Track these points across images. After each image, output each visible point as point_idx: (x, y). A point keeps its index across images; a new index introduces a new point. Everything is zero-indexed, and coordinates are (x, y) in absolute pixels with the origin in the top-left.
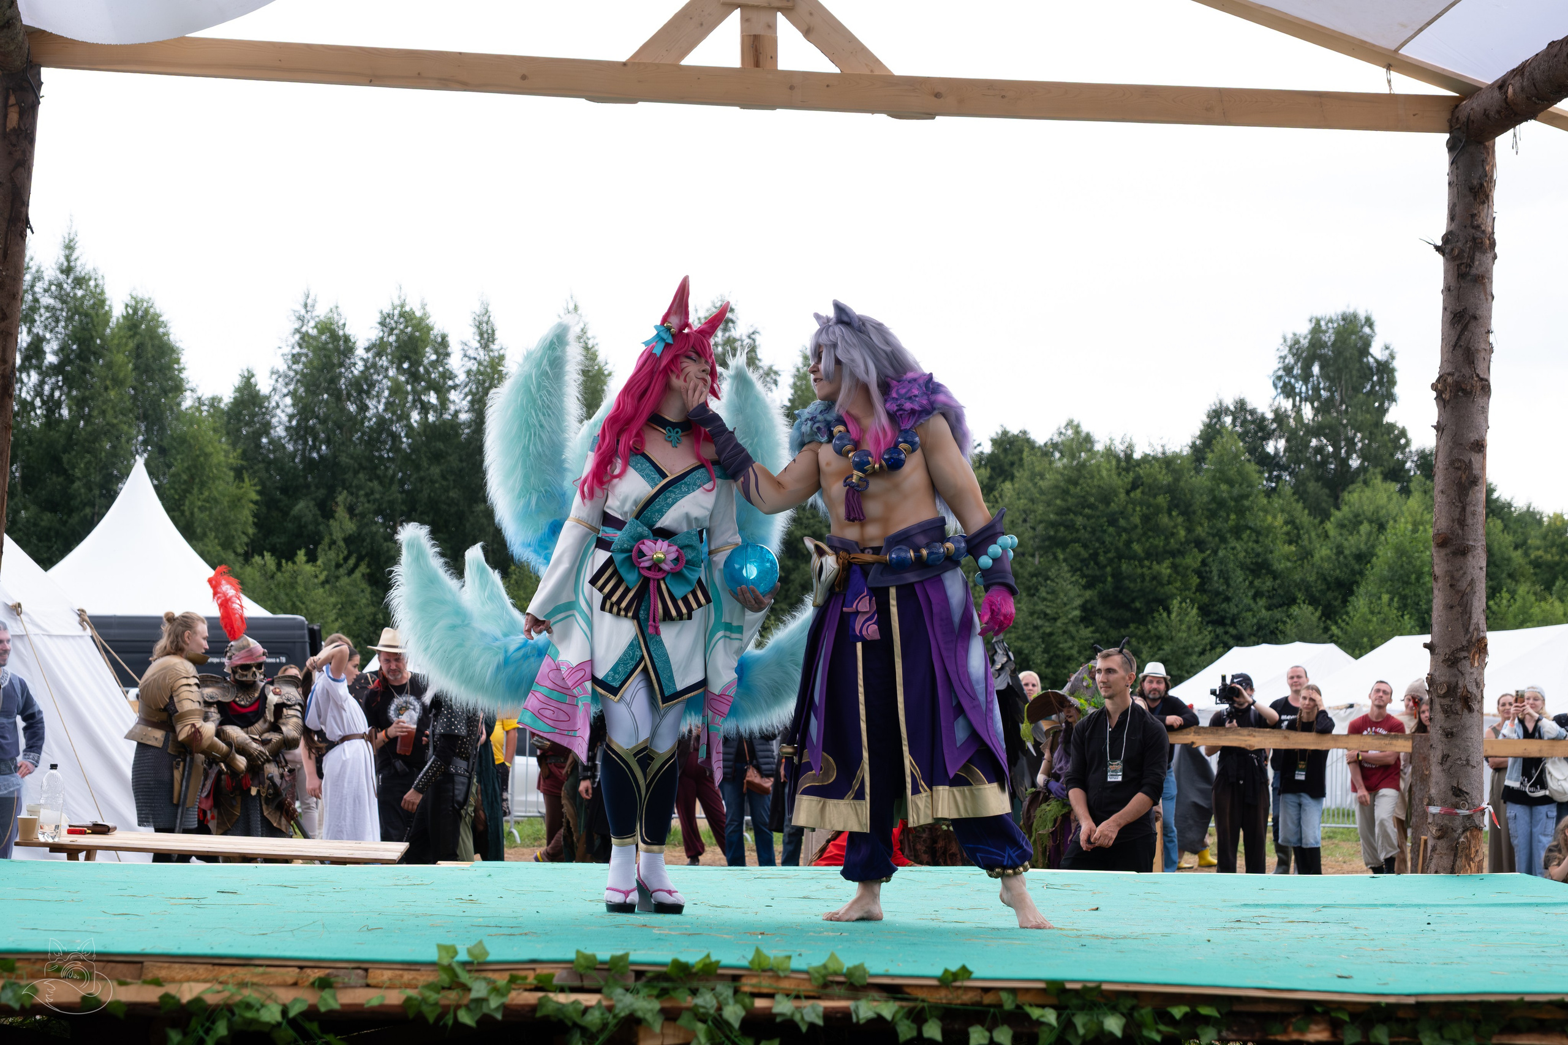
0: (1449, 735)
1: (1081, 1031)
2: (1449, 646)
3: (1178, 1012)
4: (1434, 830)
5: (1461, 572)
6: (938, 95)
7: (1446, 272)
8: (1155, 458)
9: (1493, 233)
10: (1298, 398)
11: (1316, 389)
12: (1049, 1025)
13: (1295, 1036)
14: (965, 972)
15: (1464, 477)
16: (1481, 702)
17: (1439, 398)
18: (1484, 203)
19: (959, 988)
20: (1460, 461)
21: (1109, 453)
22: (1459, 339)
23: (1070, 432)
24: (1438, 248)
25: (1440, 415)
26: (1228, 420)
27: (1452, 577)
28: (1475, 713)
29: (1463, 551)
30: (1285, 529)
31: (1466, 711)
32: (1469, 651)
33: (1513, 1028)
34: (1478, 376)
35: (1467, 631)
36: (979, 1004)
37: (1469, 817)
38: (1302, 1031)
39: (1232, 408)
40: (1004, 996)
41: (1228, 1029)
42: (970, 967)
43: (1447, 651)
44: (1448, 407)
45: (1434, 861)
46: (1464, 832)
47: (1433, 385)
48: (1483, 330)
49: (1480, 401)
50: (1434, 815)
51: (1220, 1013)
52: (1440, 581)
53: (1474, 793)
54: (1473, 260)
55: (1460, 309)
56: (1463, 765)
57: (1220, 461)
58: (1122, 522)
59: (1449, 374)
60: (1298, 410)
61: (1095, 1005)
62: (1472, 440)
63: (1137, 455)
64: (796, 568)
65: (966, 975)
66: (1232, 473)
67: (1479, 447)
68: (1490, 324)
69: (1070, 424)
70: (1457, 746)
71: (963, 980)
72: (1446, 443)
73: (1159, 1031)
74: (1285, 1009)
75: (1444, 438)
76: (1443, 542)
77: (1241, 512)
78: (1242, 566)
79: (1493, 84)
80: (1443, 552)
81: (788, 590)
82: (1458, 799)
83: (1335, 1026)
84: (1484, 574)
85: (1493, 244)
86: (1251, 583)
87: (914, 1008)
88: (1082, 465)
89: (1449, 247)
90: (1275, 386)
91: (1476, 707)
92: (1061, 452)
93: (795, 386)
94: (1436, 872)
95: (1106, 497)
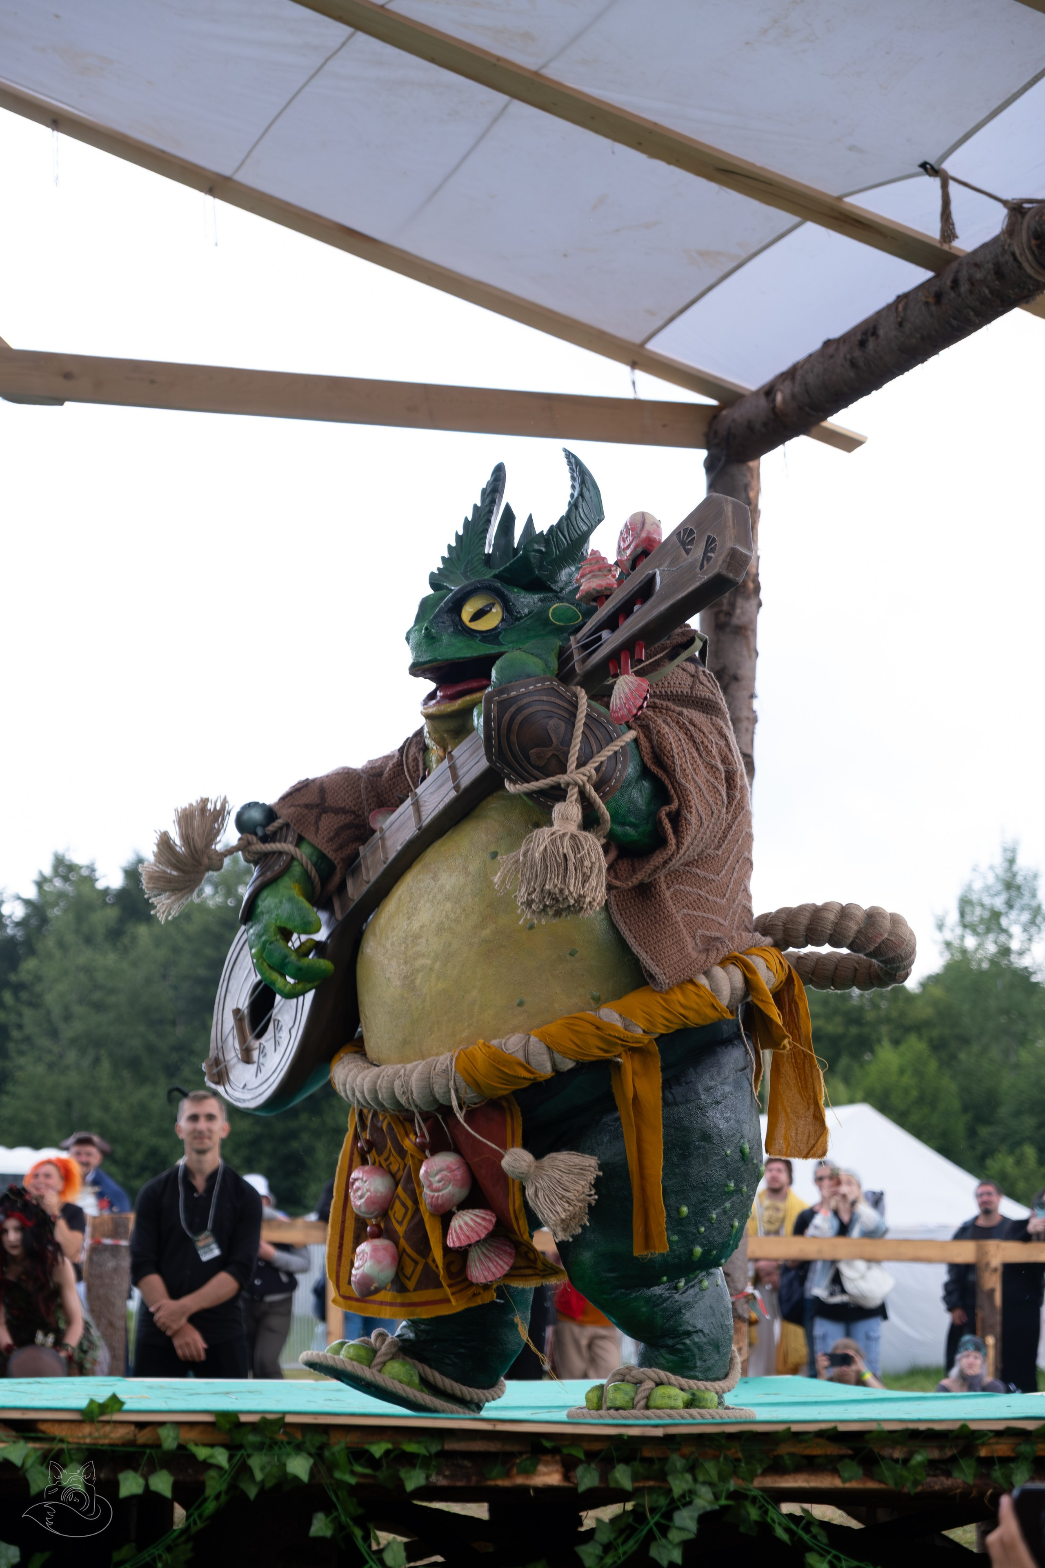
1: (259, 1476)
3: (378, 1450)
6: (68, 376)
9: (758, 575)
12: (219, 1468)
13: (520, 1481)
14: (115, 1402)
18: (747, 537)
19: (108, 1422)
33: (777, 1468)
36: (132, 1443)
38: (529, 1472)
40: (163, 1432)
41: (438, 1474)
42: (122, 1396)
48: (747, 694)
51: (428, 1451)
54: (733, 605)
61: (276, 1443)
65: (117, 1406)
68: (754, 687)
71: (112, 1412)
73: (353, 1473)
74: (508, 1448)
79: (756, 393)
83: (568, 1467)
85: (757, 589)
87: (50, 1451)
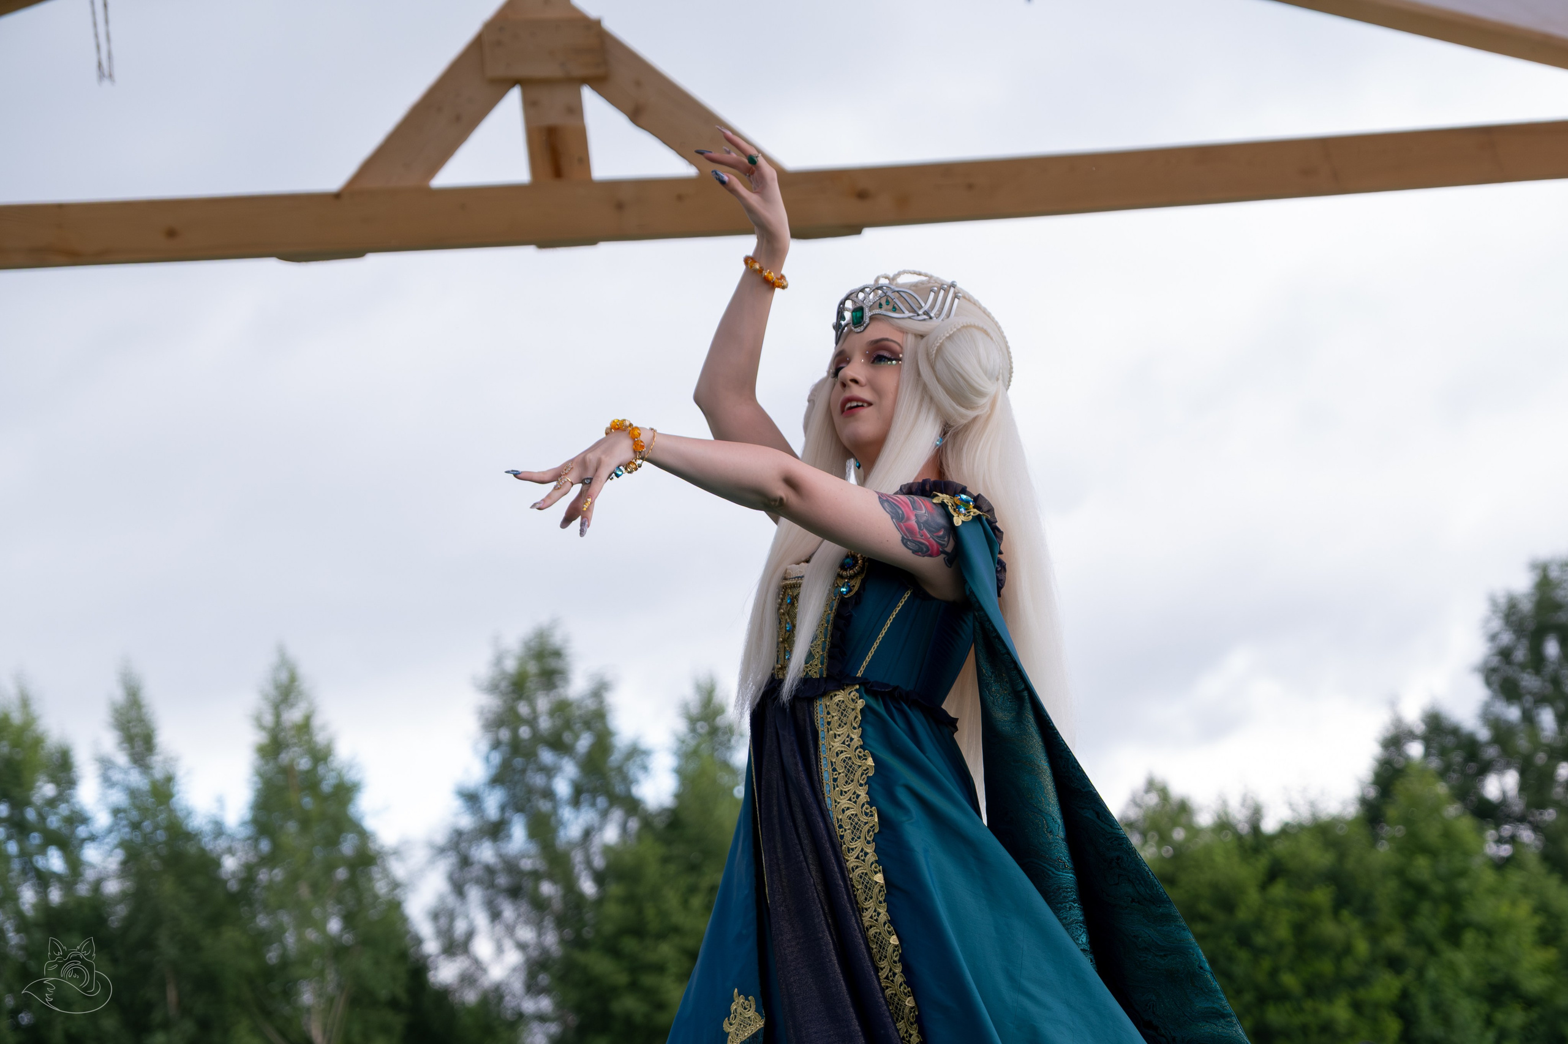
6: (862, 195)
8: (1301, 827)
10: (1528, 701)
11: (1556, 682)
21: (1223, 825)
23: (1153, 799)
26: (1415, 750)
30: (1537, 921)
39: (1420, 728)
57: (1408, 821)
58: (1260, 939)
60: (1529, 718)
63: (1270, 825)
66: (1432, 834)
69: (1151, 785)
77: (1454, 900)
78: (1469, 992)
86: (1489, 1022)
88: (1179, 854)
90: (1488, 683)
92: (1144, 834)
93: (679, 772)
95: (1226, 901)
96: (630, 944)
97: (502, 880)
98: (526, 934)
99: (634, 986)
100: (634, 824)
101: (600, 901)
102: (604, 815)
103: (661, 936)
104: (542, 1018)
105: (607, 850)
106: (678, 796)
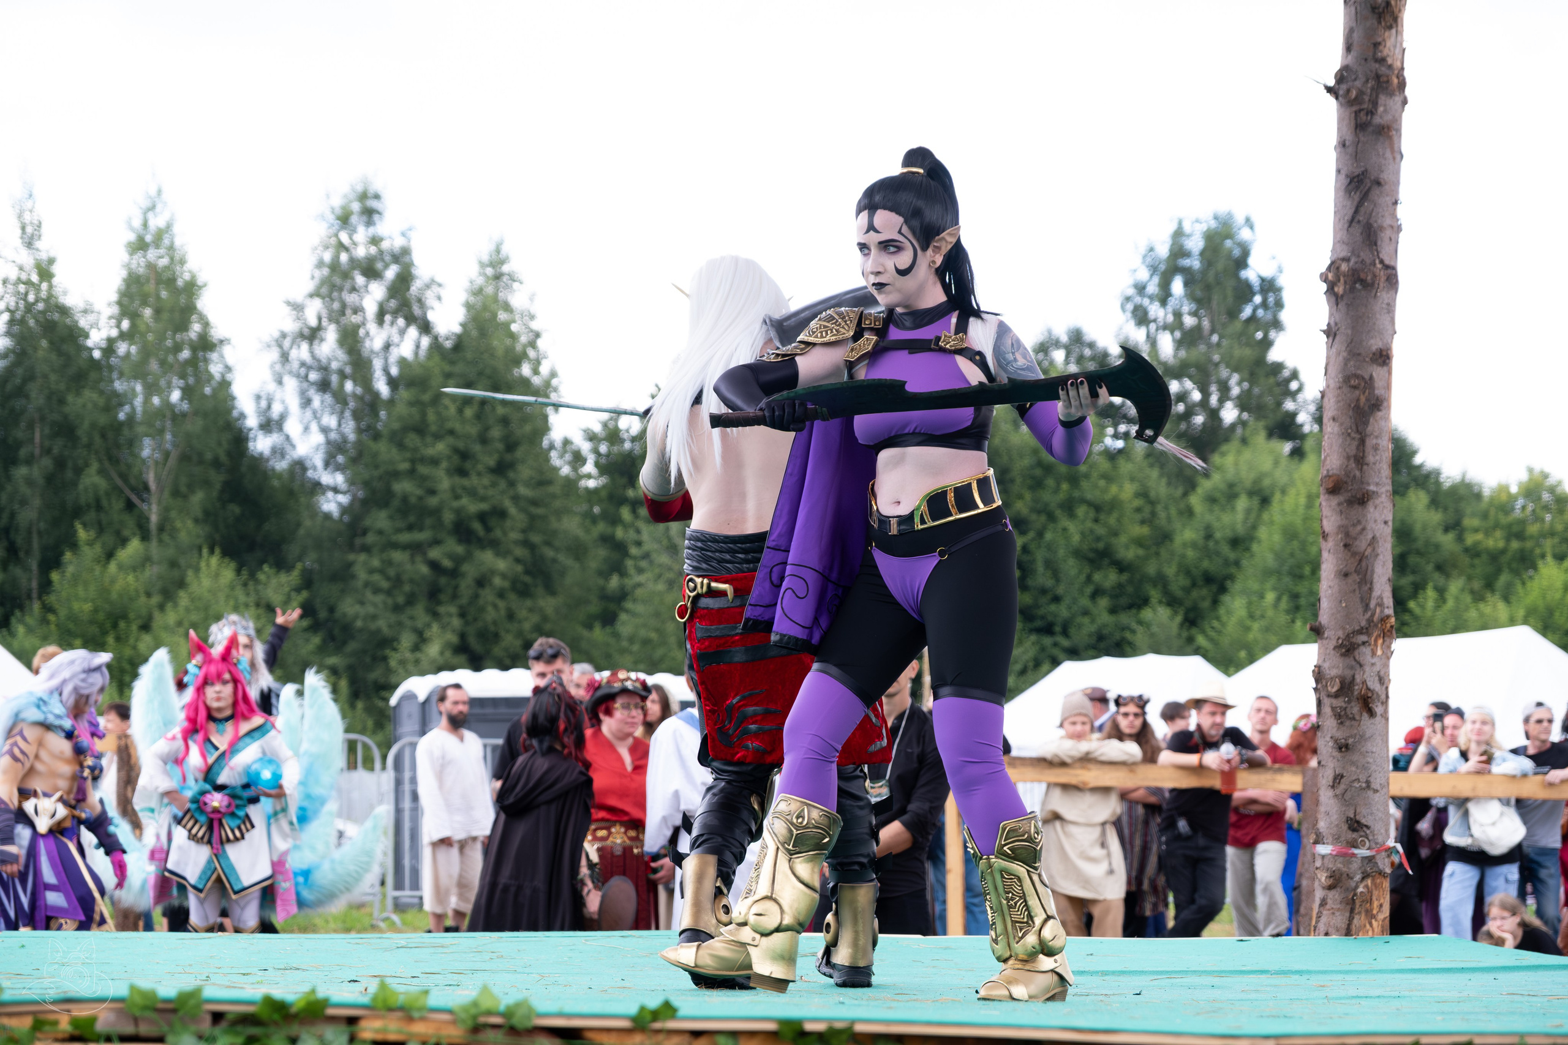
0: (1343, 747)
2: (1344, 628)
4: (1323, 877)
5: (1359, 528)
7: (1340, 120)
9: (1403, 69)
10: (1153, 326)
11: (1176, 314)
14: (668, 1011)
15: (1363, 399)
16: (1385, 703)
17: (1331, 291)
18: (1390, 27)
20: (1357, 376)
22: (1356, 212)
24: (1329, 90)
25: (1331, 315)
26: (1059, 355)
27: (1347, 535)
28: (1378, 718)
29: (1362, 499)
30: (1135, 503)
31: (1365, 715)
32: (1369, 635)
34: (1382, 262)
35: (1367, 607)
37: (1370, 859)
39: (1064, 339)
43: (1340, 633)
44: (1342, 305)
45: (1323, 919)
46: (1363, 879)
47: (1321, 275)
48: (1389, 200)
49: (1383, 296)
50: (1323, 857)
52: (1330, 539)
53: (1377, 827)
54: (1375, 104)
55: (1358, 171)
56: (1362, 789)
59: (1344, 259)
60: (1153, 342)
62: (1374, 348)
64: (468, 557)
65: (670, 1013)
67: (1383, 357)
68: (1397, 192)
70: (1353, 763)
71: (665, 1020)
72: (1338, 354)
75: (1336, 346)
76: (1335, 487)
80: (1335, 500)
81: (456, 587)
82: (1355, 835)
84: (1388, 530)
85: (1402, 85)
89: (1344, 87)
90: (1123, 309)
91: (1379, 709)
93: (468, 306)
94: (1327, 934)
96: (412, 439)
97: (313, 376)
98: (331, 421)
99: (412, 472)
100: (425, 341)
101: (391, 402)
102: (402, 332)
103: (438, 437)
104: (336, 490)
105: (402, 362)
106: (463, 325)
